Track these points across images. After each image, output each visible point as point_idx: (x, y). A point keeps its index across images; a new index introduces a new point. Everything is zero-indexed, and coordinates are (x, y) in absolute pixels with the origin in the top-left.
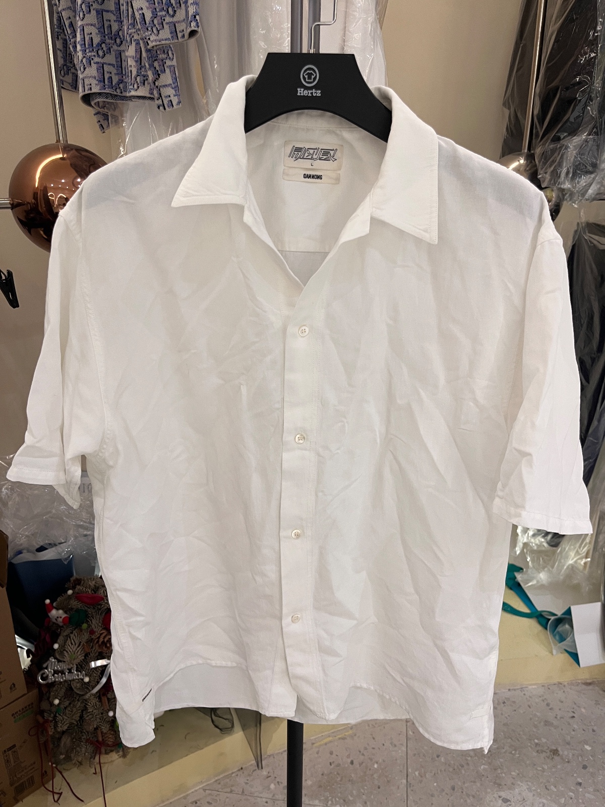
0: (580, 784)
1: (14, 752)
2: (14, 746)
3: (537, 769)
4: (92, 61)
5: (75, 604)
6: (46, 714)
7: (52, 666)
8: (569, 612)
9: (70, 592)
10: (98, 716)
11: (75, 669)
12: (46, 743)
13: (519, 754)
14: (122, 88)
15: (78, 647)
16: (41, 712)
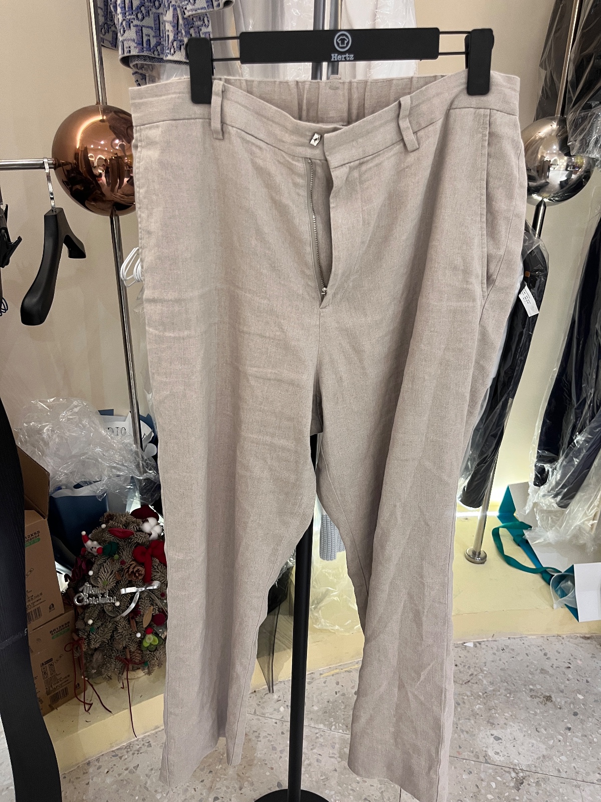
0: (569, 729)
1: (51, 665)
2: (51, 660)
3: (529, 712)
4: (131, 24)
5: (108, 537)
6: (80, 633)
7: (87, 590)
8: (571, 570)
9: (104, 526)
10: (127, 637)
11: (108, 594)
12: (79, 659)
13: (513, 697)
14: (159, 51)
15: (110, 575)
16: (76, 631)
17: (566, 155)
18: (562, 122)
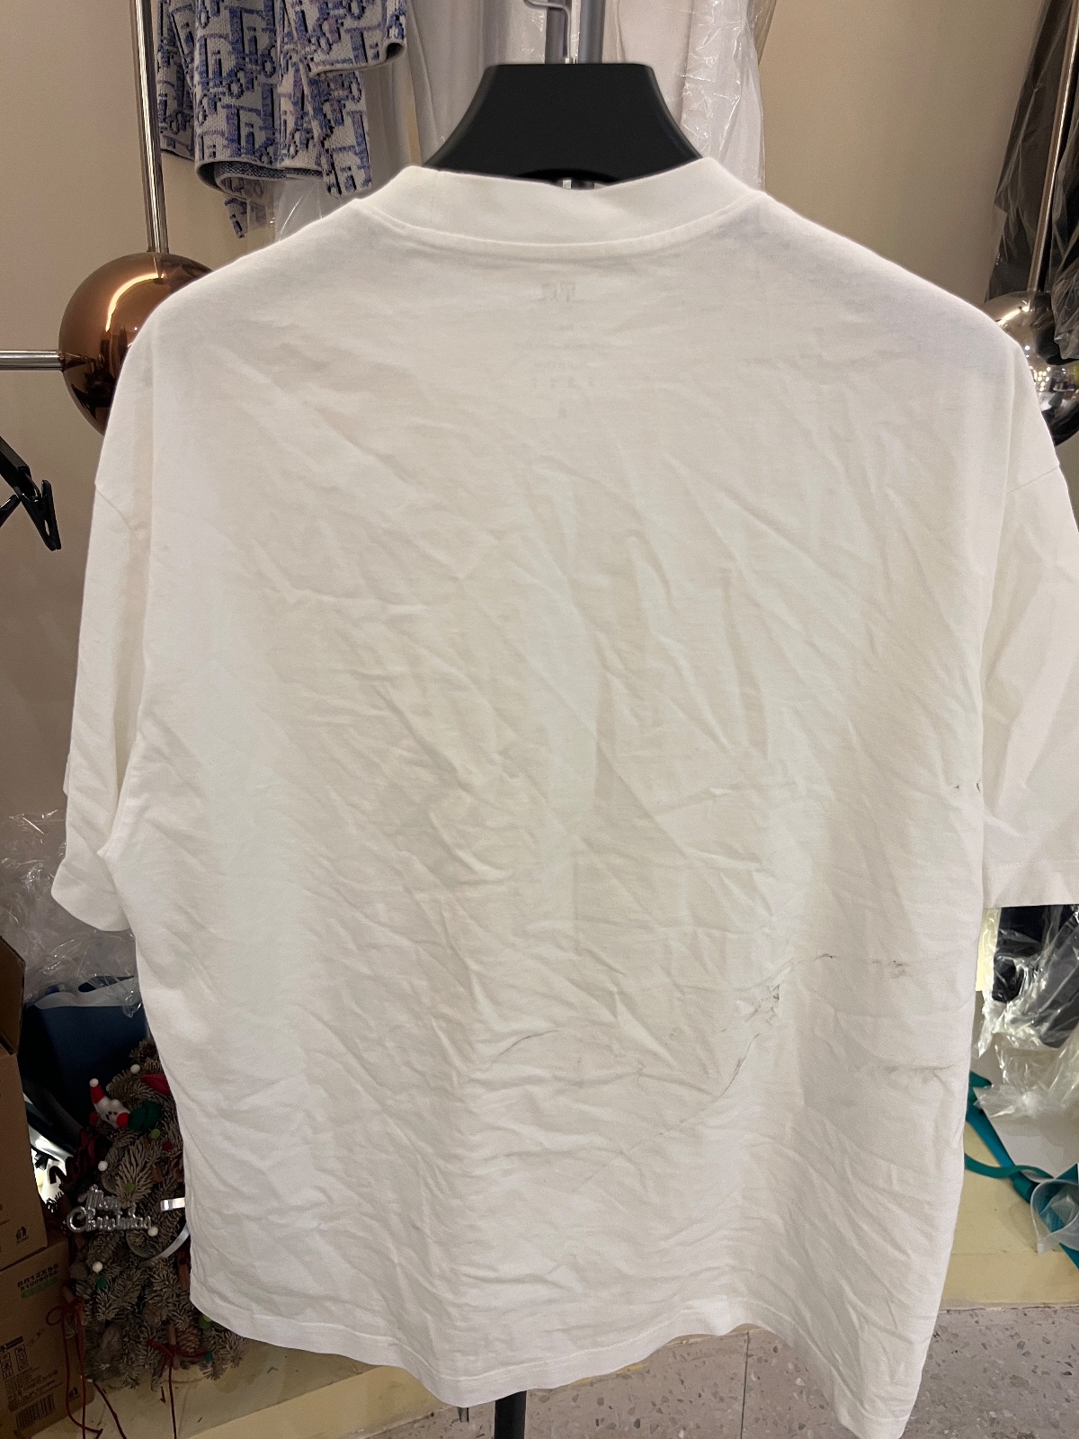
1: (20, 1350)
2: (20, 1340)
4: (219, 104)
5: (141, 1091)
6: (78, 1289)
7: (93, 1201)
9: (135, 1068)
10: (170, 1300)
11: (134, 1211)
12: (76, 1340)
14: (271, 154)
15: (142, 1170)
16: (71, 1283)
17: (1050, 362)
18: (1042, 301)
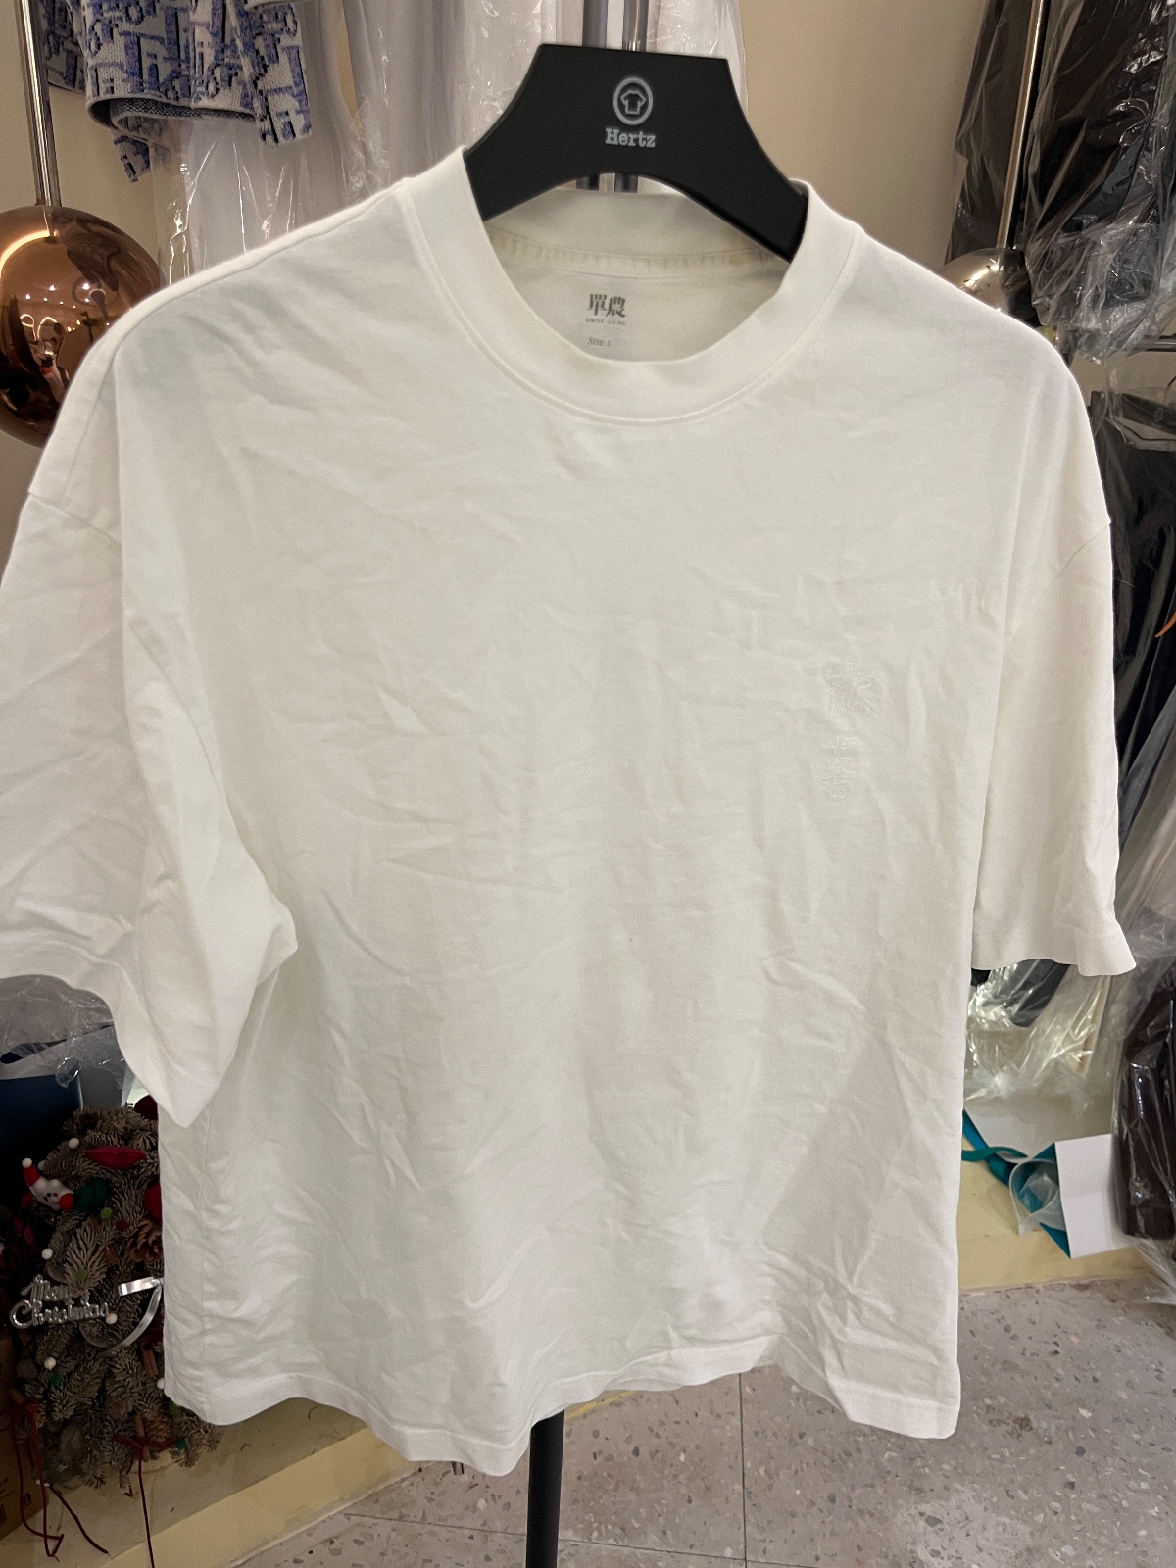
0: (1072, 1485)
3: (990, 1458)
5: (85, 1167)
6: (28, 1387)
7: (39, 1293)
8: (1050, 1152)
9: (74, 1142)
10: (136, 1389)
11: (88, 1299)
12: (29, 1443)
15: (93, 1254)
16: (19, 1383)
18: (1014, 259)
